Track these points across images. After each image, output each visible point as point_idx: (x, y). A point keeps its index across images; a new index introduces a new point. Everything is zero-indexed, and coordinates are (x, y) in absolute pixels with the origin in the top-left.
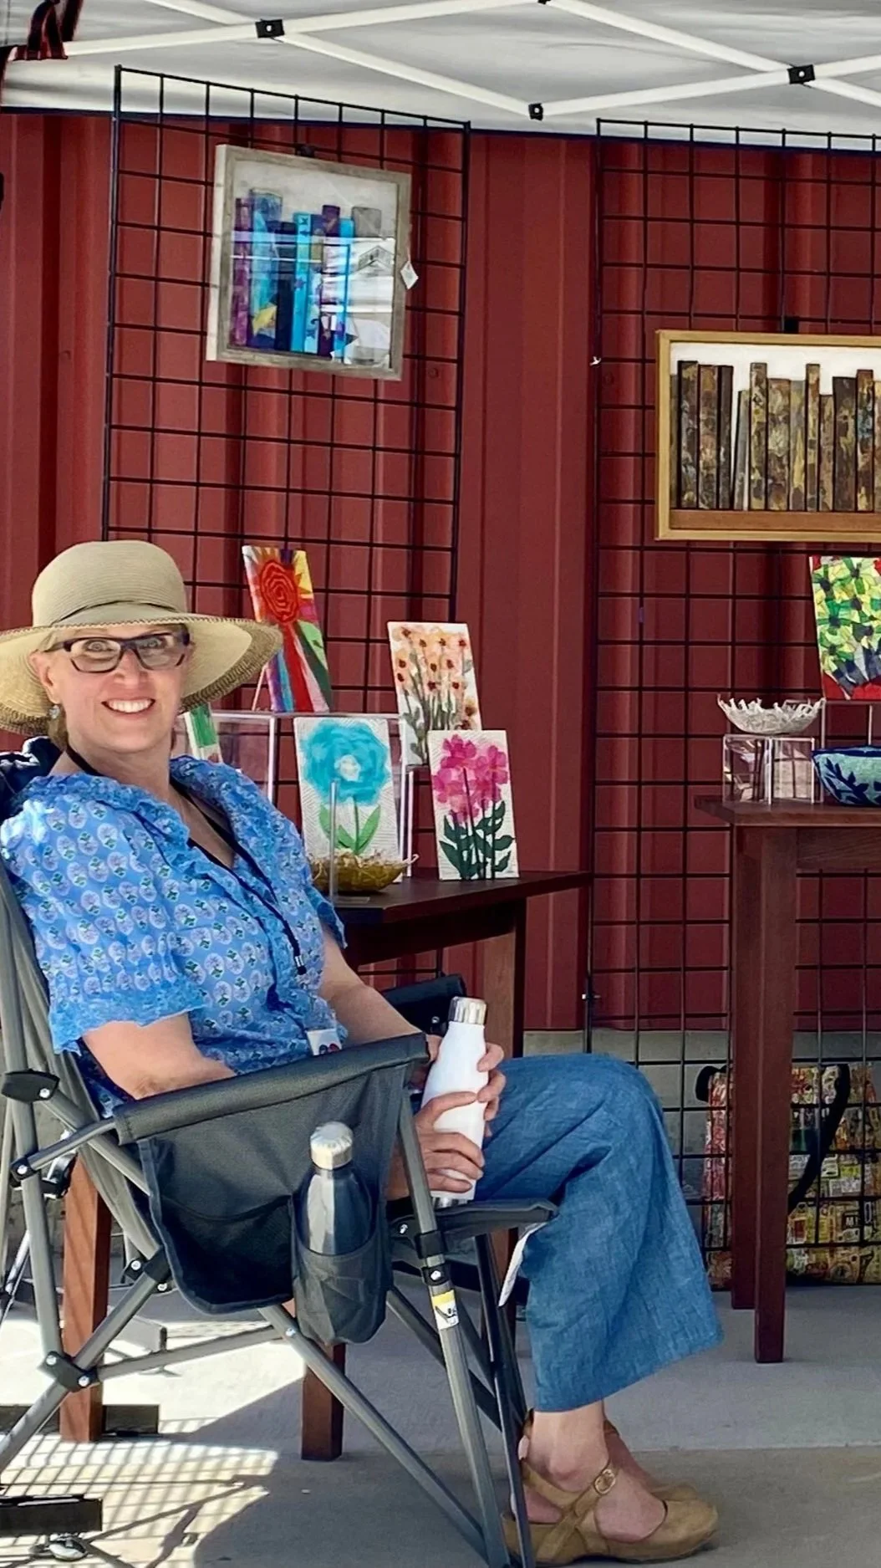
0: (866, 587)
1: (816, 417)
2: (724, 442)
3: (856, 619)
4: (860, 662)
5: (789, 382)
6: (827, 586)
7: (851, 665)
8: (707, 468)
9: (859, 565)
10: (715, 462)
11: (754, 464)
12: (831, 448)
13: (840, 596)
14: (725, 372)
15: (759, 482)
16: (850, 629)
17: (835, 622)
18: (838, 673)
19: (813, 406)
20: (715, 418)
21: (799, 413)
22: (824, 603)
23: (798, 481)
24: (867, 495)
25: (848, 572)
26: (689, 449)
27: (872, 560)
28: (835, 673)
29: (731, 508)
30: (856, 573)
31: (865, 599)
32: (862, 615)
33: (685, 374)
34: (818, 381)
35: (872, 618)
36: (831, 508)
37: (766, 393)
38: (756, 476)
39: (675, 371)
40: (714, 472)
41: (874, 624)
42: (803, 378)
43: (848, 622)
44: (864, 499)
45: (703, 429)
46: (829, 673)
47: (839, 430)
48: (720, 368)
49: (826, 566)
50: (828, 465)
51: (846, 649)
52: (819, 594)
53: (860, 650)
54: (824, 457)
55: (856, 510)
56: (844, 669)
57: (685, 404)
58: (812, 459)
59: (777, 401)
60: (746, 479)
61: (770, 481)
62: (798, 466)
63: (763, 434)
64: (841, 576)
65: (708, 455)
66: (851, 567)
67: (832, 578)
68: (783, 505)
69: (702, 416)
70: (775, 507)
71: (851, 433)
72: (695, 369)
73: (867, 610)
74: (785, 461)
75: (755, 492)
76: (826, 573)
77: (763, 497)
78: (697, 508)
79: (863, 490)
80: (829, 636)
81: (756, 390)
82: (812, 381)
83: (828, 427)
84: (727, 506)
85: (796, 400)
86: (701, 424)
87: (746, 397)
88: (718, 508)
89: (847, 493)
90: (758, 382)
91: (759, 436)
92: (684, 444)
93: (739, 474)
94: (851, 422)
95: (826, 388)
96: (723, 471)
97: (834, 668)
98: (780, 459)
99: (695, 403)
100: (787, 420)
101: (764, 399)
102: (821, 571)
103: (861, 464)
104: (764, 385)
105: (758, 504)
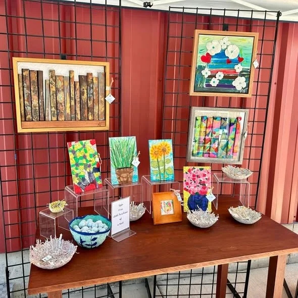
0: (88, 150)
1: (73, 89)
2: (40, 98)
3: (85, 162)
4: (87, 177)
5: (63, 77)
6: (74, 152)
7: (84, 179)
8: (35, 107)
9: (85, 143)
10: (38, 105)
11: (52, 105)
12: (79, 100)
13: (79, 154)
14: (39, 73)
15: (54, 111)
16: (83, 166)
17: (77, 165)
18: (79, 183)
19: (72, 86)
20: (37, 89)
21: (67, 87)
22: (73, 159)
23: (68, 111)
24: (92, 115)
25: (81, 146)
26: (28, 100)
27: (89, 140)
28: (78, 184)
29: (45, 120)
30: (84, 146)
31: (88, 155)
32: (87, 161)
33: (24, 74)
34: (73, 76)
35: (90, 161)
36: (80, 119)
37: (55, 81)
38: (53, 109)
39: (20, 72)
40: (38, 108)
41: (91, 163)
42: (69, 76)
43: (82, 164)
44: (91, 116)
45: (32, 94)
46: (76, 184)
47: (82, 94)
48: (37, 71)
49: (73, 146)
50: (78, 105)
51: (82, 174)
52: (71, 156)
53: (87, 173)
54: (77, 102)
55: (88, 120)
56: (81, 181)
57: (25, 84)
58: (73, 103)
59: (60, 84)
60: (49, 111)
61: (58, 111)
62: (68, 105)
63: (55, 95)
64: (79, 148)
65: (35, 102)
66: (82, 144)
67: (75, 149)
68: (63, 119)
69: (32, 89)
70: (60, 119)
71: (85, 95)
72: (28, 72)
73: (88, 158)
74: (63, 104)
75: (53, 115)
76: (74, 148)
77: (56, 116)
78: (32, 121)
79: (90, 113)
80: (75, 170)
81: (51, 80)
82: (71, 77)
83: (78, 92)
84: (43, 120)
85: (67, 83)
86: (32, 92)
87: (48, 82)
88: (40, 121)
89: (85, 115)
90: (52, 77)
91: (53, 96)
92: (26, 99)
93: (47, 109)
94: (85, 91)
95: (76, 79)
96: (41, 108)
97: (78, 181)
98: (61, 104)
99: (29, 84)
100: (63, 90)
101: (54, 83)
102: (72, 148)
103: (89, 105)
104: (54, 78)
105: (55, 119)
